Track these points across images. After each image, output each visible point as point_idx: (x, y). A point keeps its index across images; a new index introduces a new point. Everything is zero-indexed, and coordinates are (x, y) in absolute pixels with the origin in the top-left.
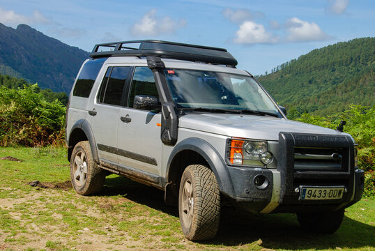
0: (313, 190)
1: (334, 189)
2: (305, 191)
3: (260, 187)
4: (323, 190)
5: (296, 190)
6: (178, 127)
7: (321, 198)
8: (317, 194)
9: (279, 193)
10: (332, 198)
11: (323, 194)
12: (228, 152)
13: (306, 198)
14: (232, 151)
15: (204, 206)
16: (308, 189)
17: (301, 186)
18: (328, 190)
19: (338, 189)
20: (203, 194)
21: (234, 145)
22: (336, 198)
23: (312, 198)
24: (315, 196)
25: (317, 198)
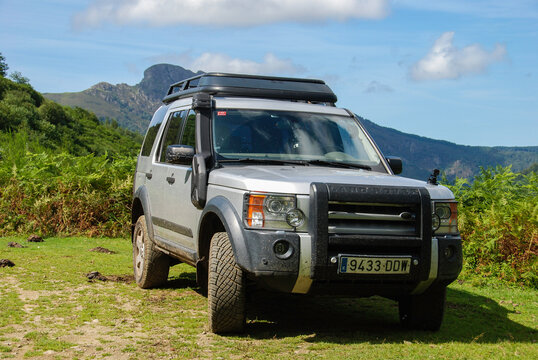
0: (359, 260)
1: (393, 260)
2: (345, 261)
3: (282, 256)
4: (374, 260)
5: (333, 260)
6: (207, 184)
7: (373, 272)
8: (366, 265)
9: (309, 264)
10: (392, 272)
11: (375, 266)
12: (246, 211)
13: (349, 271)
14: (251, 209)
15: (219, 283)
16: (349, 259)
17: (340, 255)
18: (383, 261)
19: (400, 260)
20: (219, 268)
21: (252, 202)
22: (400, 272)
23: (358, 271)
24: (363, 269)
25: (365, 272)
